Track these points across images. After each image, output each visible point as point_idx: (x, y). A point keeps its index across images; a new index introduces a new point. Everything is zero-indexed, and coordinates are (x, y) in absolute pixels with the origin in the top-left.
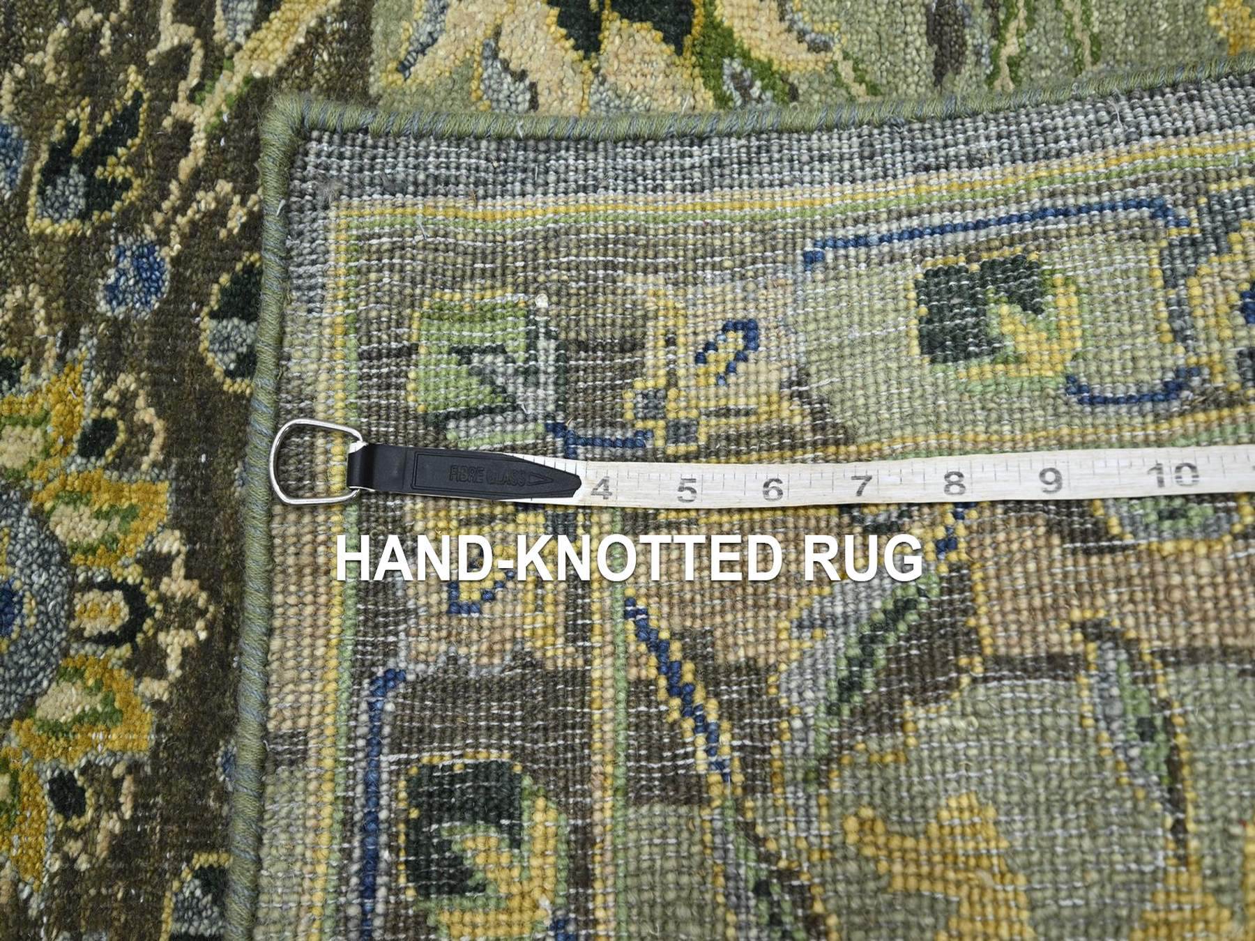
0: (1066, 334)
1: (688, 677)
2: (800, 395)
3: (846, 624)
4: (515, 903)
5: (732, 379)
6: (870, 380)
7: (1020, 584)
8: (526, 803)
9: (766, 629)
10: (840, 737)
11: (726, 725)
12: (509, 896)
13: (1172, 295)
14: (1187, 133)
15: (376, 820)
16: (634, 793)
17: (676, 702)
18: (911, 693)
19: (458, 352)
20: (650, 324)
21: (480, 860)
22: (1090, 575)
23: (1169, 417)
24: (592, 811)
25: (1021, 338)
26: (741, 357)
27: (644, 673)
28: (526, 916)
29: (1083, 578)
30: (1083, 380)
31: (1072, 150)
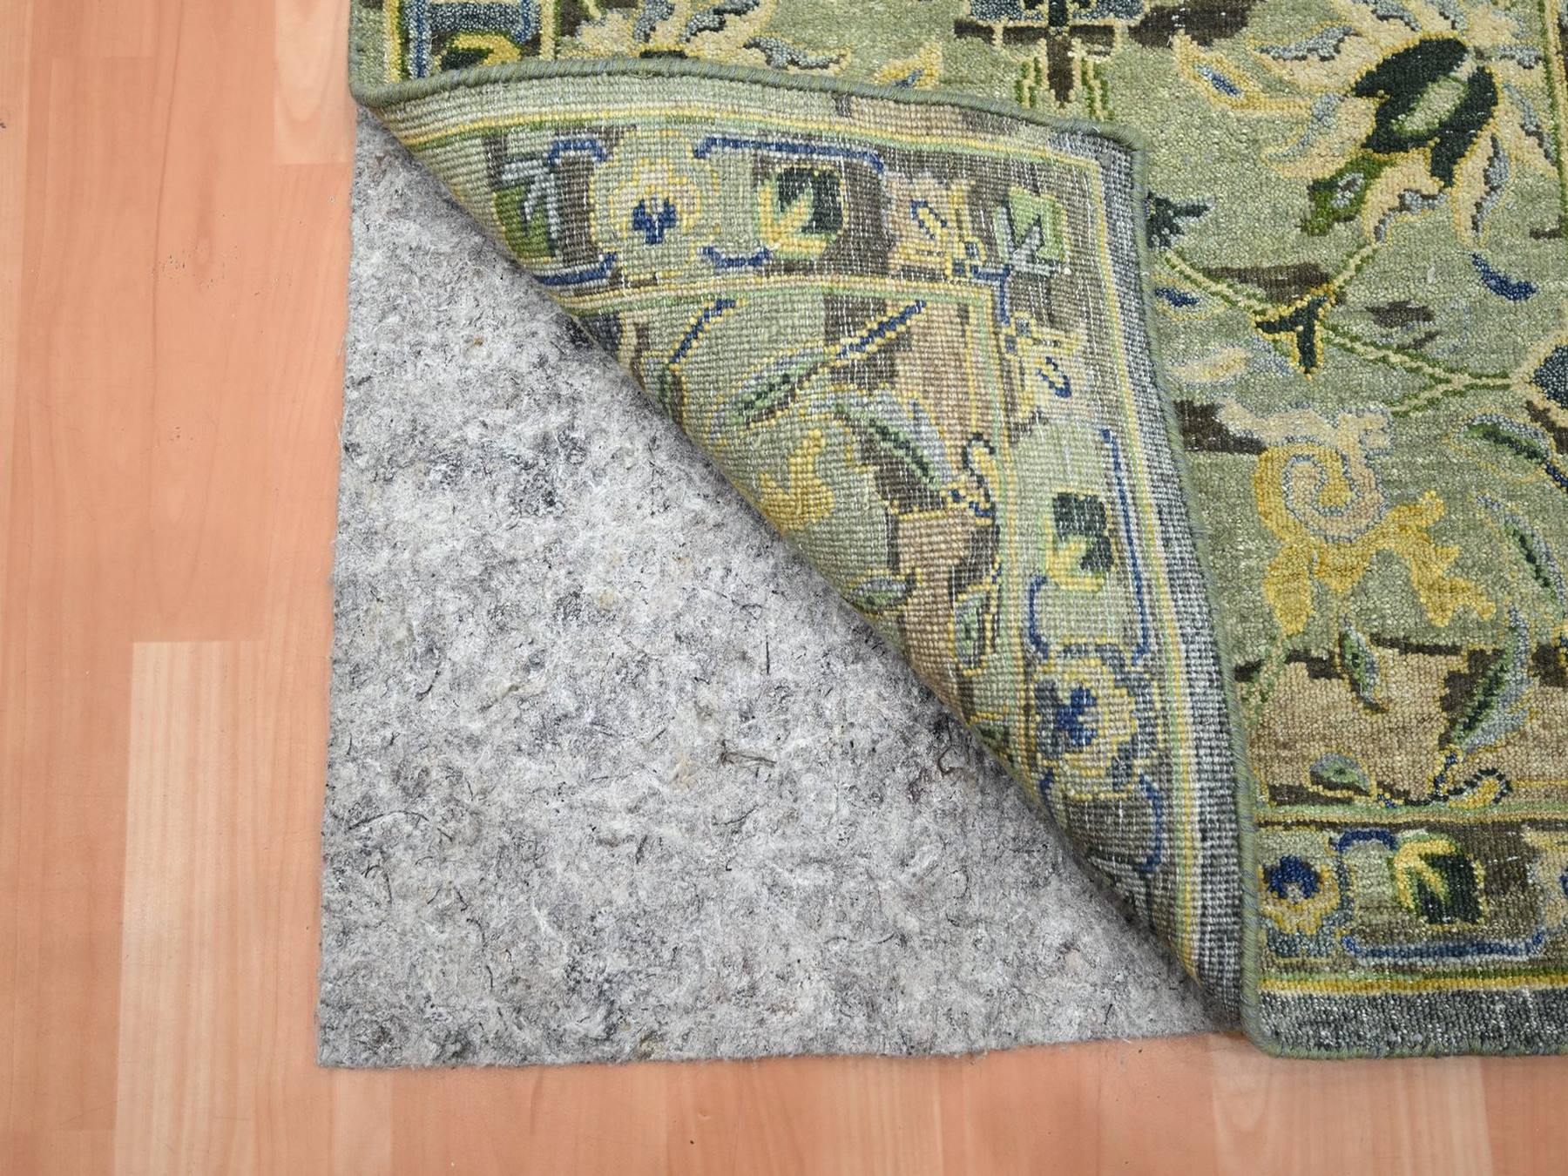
0: (1069, 580)
1: (888, 334)
2: (1033, 418)
3: (916, 432)
4: (776, 229)
5: (1040, 378)
6: (1043, 460)
7: (934, 539)
8: (823, 236)
9: (912, 384)
10: (859, 426)
11: (865, 356)
12: (779, 226)
13: (1091, 648)
14: (1188, 672)
15: (812, 153)
16: (830, 300)
17: (875, 326)
18: (881, 471)
19: (1039, 220)
20: (1063, 333)
21: (795, 210)
22: (938, 580)
23: (1021, 636)
24: (821, 274)
25: (1067, 553)
26: (1052, 385)
27: (889, 308)
28: (770, 235)
29: (937, 576)
30: (1043, 587)
31: (1176, 601)
